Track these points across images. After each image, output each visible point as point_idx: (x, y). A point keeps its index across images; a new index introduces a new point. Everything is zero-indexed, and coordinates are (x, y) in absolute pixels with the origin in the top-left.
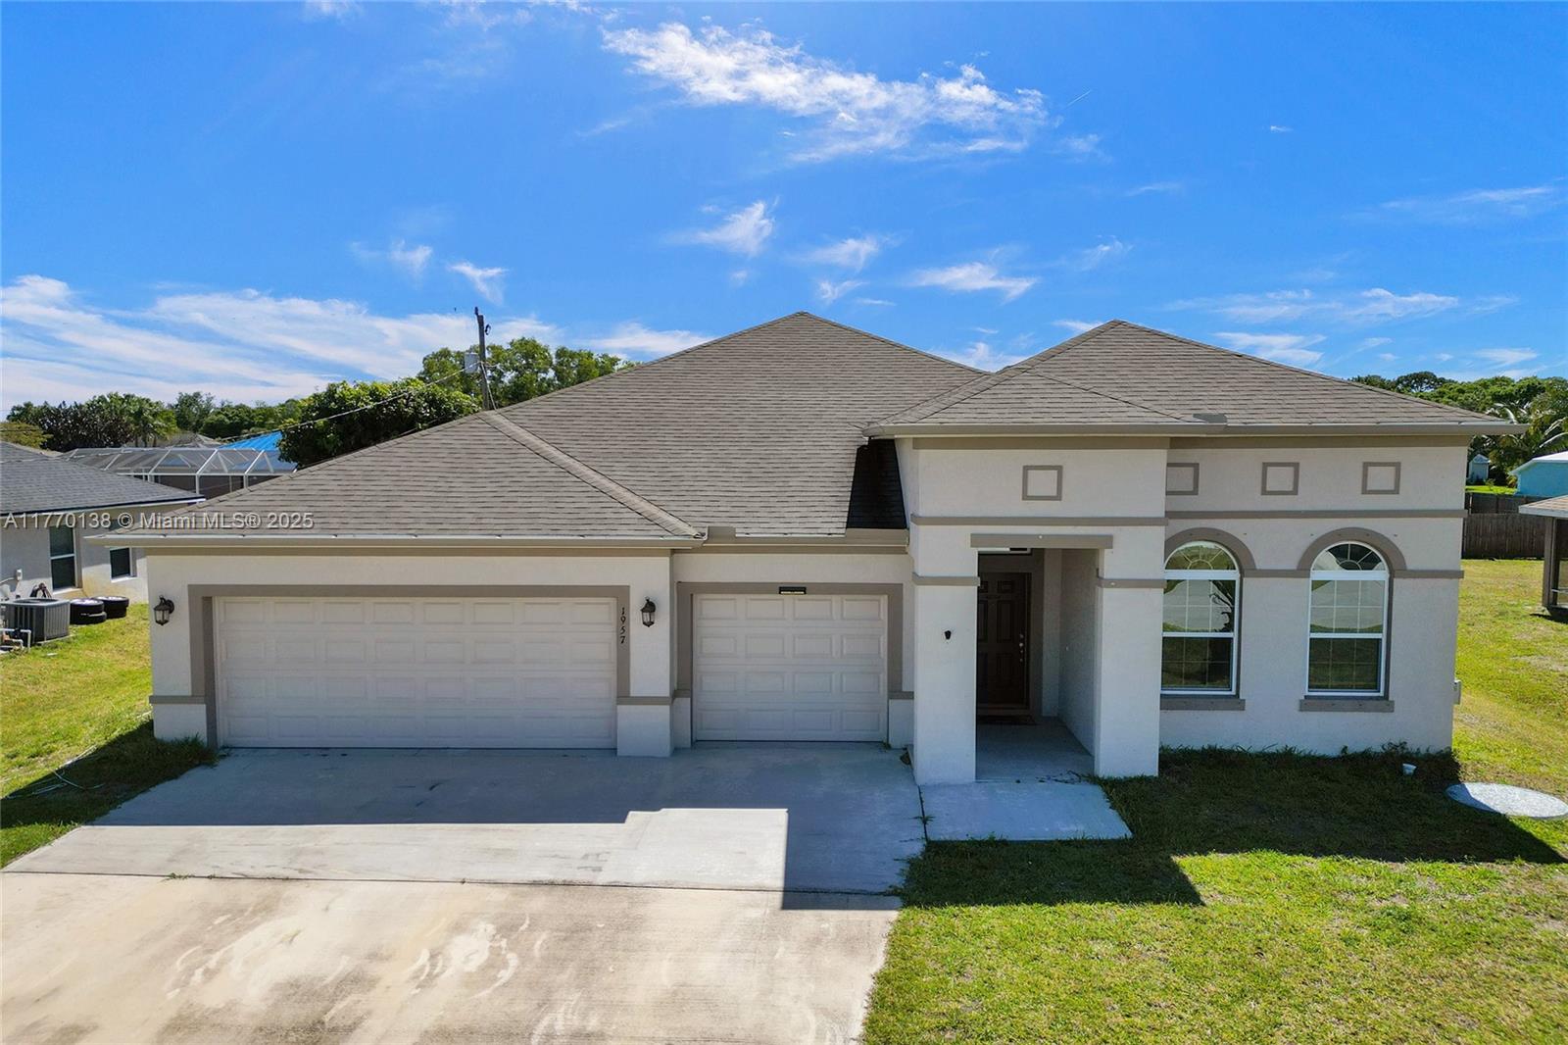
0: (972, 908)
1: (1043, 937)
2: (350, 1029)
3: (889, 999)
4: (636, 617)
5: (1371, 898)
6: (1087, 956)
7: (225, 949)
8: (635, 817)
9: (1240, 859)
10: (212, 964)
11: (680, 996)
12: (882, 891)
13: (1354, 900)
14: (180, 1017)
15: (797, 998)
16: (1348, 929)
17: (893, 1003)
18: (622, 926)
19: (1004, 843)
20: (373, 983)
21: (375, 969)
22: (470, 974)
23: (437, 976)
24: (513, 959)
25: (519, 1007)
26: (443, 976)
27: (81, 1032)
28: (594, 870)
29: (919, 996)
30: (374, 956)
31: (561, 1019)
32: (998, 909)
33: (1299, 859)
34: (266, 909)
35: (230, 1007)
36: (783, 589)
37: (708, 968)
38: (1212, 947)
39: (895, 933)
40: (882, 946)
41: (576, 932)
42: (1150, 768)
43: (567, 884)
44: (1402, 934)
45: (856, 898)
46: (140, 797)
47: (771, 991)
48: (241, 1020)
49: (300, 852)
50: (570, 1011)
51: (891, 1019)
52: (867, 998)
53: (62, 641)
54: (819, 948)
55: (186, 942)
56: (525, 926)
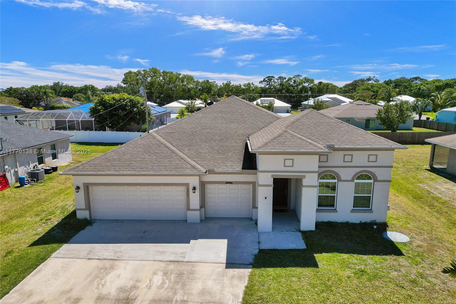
0: (267, 269)
1: (282, 276)
2: (135, 299)
3: (248, 292)
4: (191, 191)
5: (356, 265)
6: (292, 281)
7: (105, 279)
8: (192, 241)
9: (329, 255)
10: (103, 283)
11: (204, 291)
12: (248, 263)
13: (353, 266)
14: (99, 296)
15: (228, 292)
16: (349, 274)
17: (248, 293)
18: (190, 273)
19: (277, 250)
20: (138, 288)
21: (138, 284)
22: (158, 286)
23: (151, 286)
24: (167, 282)
25: (170, 294)
26: (153, 286)
27: (79, 300)
28: (183, 258)
29: (254, 291)
30: (137, 281)
31: (179, 297)
32: (273, 269)
33: (342, 255)
34: (112, 268)
35: (109, 294)
36: (227, 183)
37: (210, 283)
38: (318, 279)
39: (250, 275)
40: (247, 279)
41: (180, 275)
42: (313, 228)
43: (178, 261)
44: (361, 276)
45: (242, 266)
46: (77, 235)
47: (223, 290)
48: (112, 297)
49: (117, 252)
50: (180, 295)
51: (248, 297)
52: (243, 292)
53: (43, 180)
54: (233, 279)
55: (96, 277)
56: (169, 273)
